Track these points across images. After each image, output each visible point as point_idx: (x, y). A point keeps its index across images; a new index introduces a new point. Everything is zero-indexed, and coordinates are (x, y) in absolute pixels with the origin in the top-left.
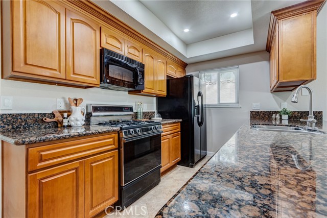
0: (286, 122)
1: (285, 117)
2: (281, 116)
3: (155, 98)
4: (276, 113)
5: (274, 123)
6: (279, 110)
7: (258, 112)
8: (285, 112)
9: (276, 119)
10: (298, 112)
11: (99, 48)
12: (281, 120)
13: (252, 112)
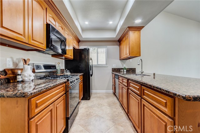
0: (125, 73)
1: (125, 71)
2: (123, 70)
3: (64, 60)
4: (122, 69)
5: (121, 73)
6: (123, 68)
7: (115, 69)
8: (125, 69)
9: (122, 72)
10: (129, 68)
11: (45, 23)
12: (124, 72)
13: (113, 69)
